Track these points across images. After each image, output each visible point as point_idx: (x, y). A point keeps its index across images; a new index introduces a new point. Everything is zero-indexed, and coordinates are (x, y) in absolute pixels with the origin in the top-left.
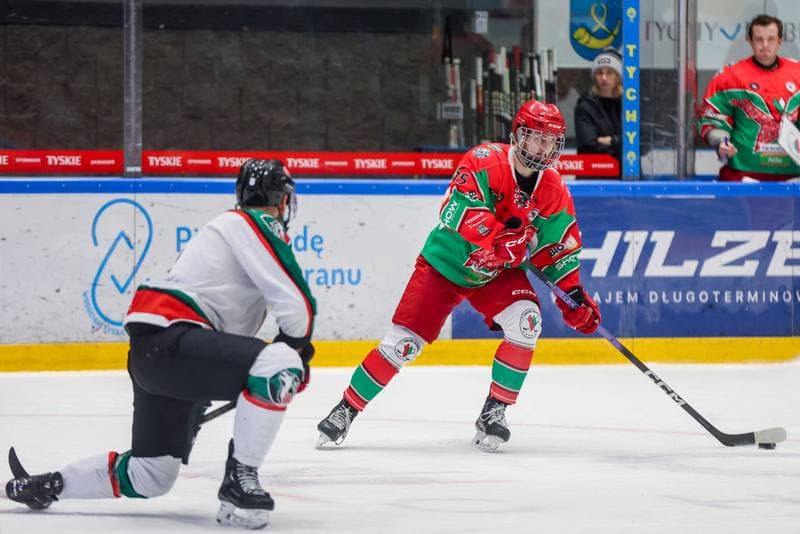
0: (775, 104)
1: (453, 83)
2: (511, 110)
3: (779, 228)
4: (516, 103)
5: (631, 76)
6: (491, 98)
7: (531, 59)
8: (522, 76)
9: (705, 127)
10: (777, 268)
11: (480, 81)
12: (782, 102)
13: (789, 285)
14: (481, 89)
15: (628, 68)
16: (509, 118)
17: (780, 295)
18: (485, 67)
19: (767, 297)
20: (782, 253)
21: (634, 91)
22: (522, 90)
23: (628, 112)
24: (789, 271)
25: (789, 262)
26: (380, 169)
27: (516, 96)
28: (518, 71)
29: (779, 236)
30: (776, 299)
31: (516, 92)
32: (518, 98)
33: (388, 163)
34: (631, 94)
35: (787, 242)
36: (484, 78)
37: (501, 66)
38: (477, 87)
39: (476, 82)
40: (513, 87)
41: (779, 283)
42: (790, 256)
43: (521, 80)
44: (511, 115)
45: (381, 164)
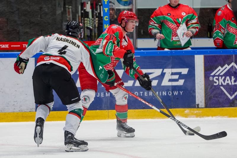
0: (177, 21)
1: (69, 15)
2: (92, 25)
3: (166, 68)
4: (94, 22)
5: (106, 12)
6: (84, 21)
7: (100, 6)
8: (96, 12)
9: (150, 29)
10: (165, 82)
11: (80, 14)
12: (180, 19)
13: (170, 89)
14: (80, 17)
15: (105, 9)
16: (91, 28)
17: (167, 93)
18: (82, 9)
19: (162, 94)
20: (167, 77)
21: (107, 17)
22: (96, 17)
23: (105, 25)
24: (170, 84)
25: (170, 80)
26: (7, 48)
27: (94, 19)
28: (95, 10)
29: (166, 70)
30: (165, 94)
31: (94, 18)
32: (95, 20)
33: (9, 46)
34: (106, 18)
35: (169, 73)
36: (82, 13)
37: (88, 8)
38: (79, 16)
39: (78, 15)
40: (93, 17)
41: (167, 88)
42: (170, 78)
43: (96, 13)
44: (92, 27)
45: (7, 46)
